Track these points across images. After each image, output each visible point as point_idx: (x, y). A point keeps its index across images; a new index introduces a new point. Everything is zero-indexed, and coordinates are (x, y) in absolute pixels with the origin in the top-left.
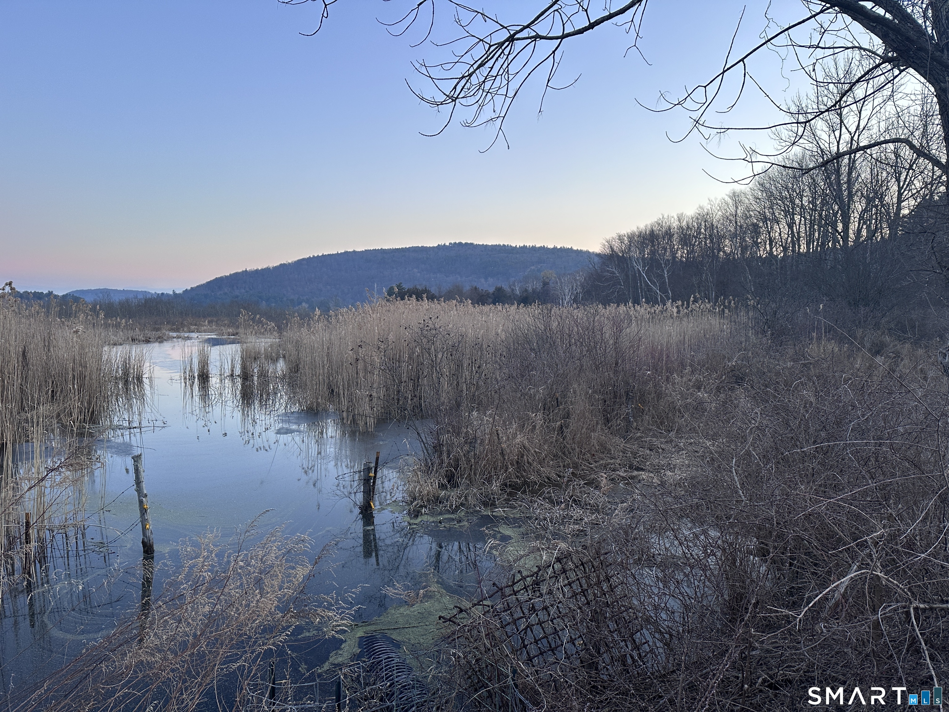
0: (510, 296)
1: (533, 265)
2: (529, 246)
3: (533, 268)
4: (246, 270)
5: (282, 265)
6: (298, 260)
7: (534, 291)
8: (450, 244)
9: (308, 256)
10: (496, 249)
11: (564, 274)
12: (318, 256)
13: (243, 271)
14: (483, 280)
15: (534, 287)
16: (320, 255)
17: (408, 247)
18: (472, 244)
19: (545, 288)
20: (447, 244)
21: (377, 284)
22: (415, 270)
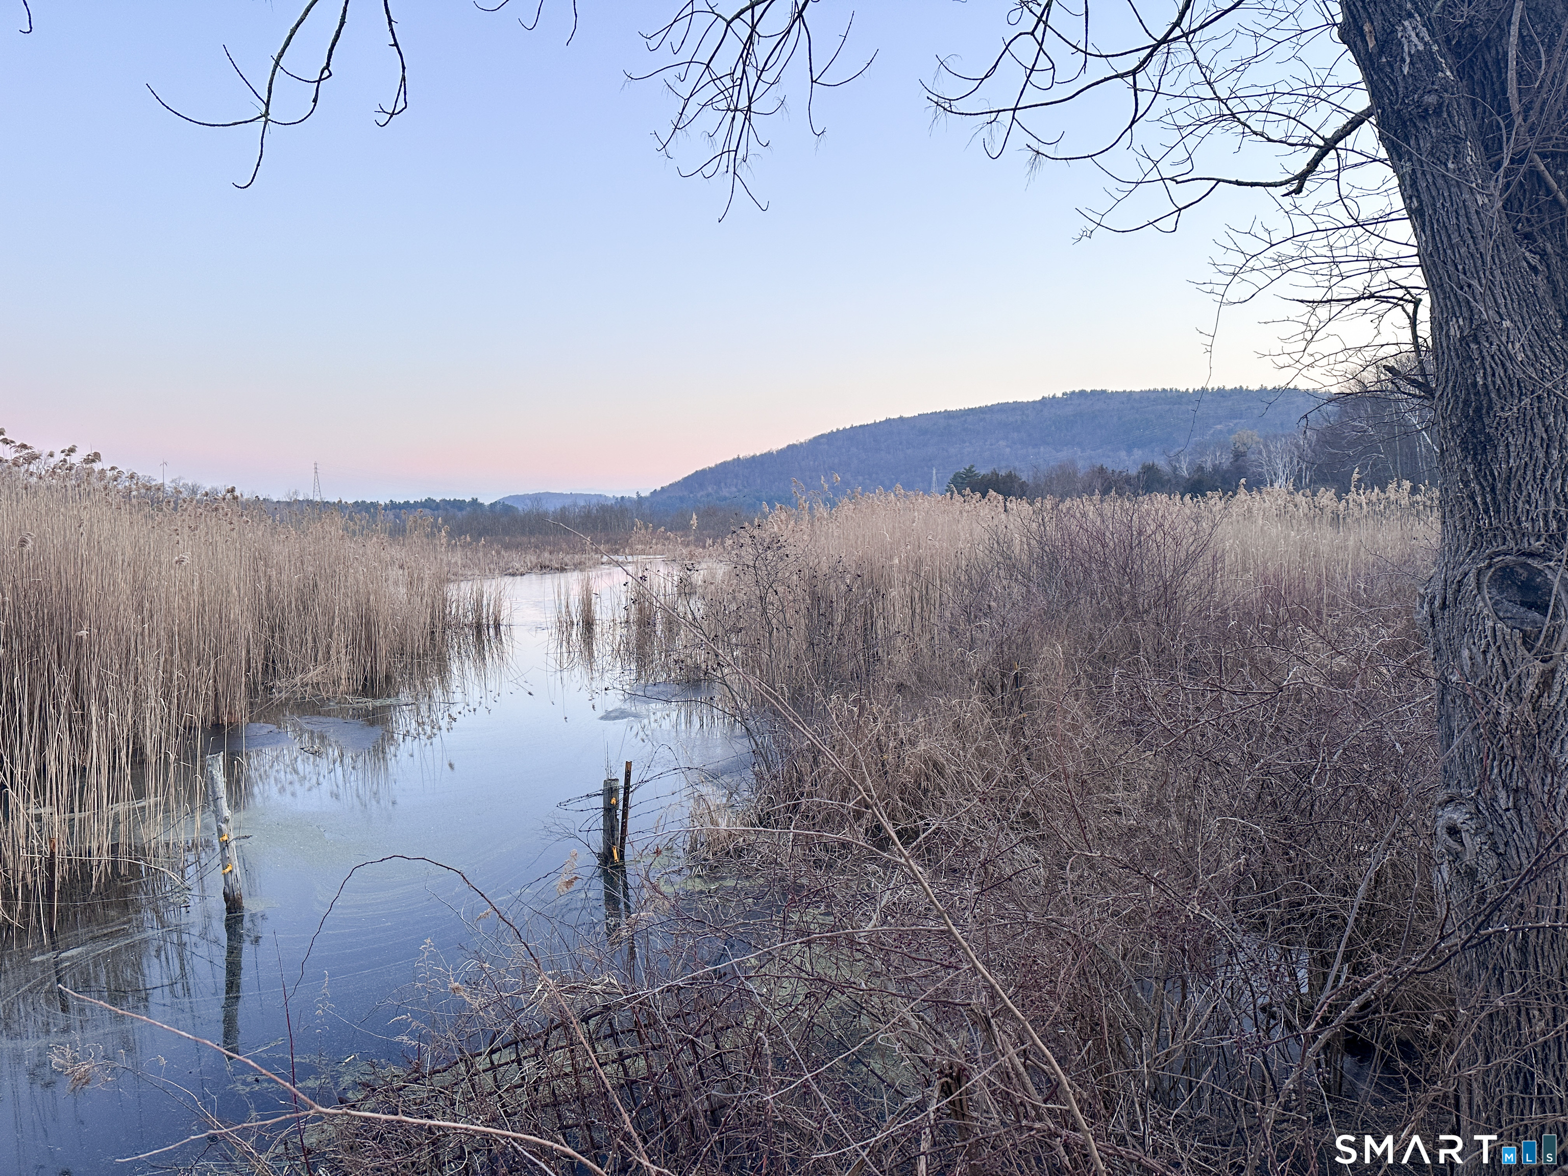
0: (1169, 480)
1: (1220, 423)
2: (1213, 389)
3: (1219, 427)
4: (738, 458)
5: (791, 447)
6: (814, 438)
7: (1216, 469)
8: (1063, 394)
9: (829, 431)
10: (1148, 398)
11: (1275, 436)
12: (845, 429)
13: (734, 459)
14: (1123, 454)
15: (1217, 462)
16: (848, 427)
17: (989, 405)
18: (1103, 392)
19: (1239, 462)
20: (1059, 395)
21: (938, 470)
22: (1002, 443)
